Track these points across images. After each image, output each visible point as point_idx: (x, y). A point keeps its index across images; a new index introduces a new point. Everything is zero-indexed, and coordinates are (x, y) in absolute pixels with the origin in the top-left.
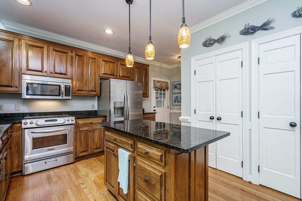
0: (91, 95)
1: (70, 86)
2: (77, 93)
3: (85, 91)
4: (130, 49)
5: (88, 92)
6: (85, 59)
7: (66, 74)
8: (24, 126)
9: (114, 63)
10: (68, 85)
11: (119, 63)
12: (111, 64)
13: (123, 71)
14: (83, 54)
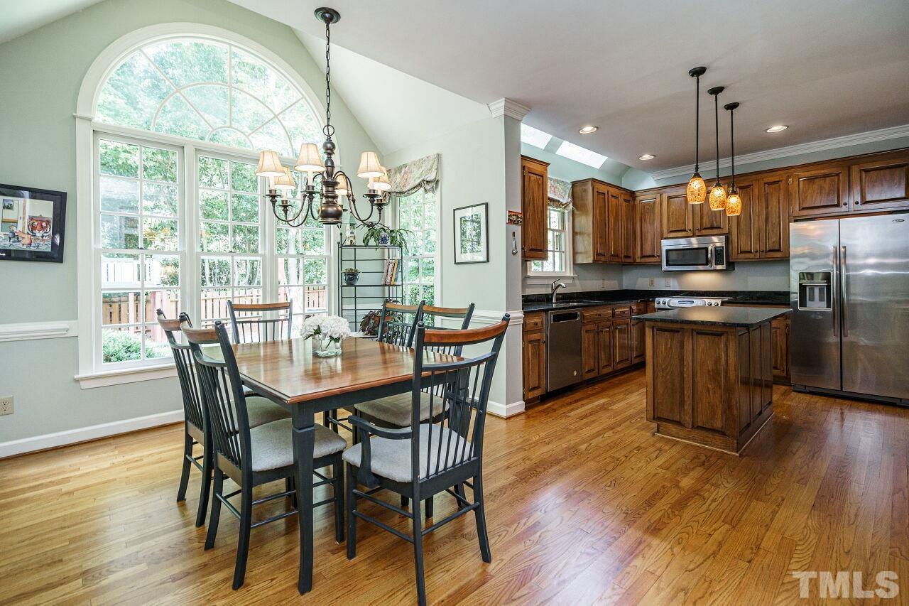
0: (779, 258)
1: (723, 247)
2: (739, 258)
3: (756, 252)
5: (764, 254)
6: (756, 191)
7: (719, 228)
8: (656, 306)
9: (838, 175)
10: (718, 245)
11: (855, 170)
12: (828, 179)
13: (874, 185)
14: (752, 181)
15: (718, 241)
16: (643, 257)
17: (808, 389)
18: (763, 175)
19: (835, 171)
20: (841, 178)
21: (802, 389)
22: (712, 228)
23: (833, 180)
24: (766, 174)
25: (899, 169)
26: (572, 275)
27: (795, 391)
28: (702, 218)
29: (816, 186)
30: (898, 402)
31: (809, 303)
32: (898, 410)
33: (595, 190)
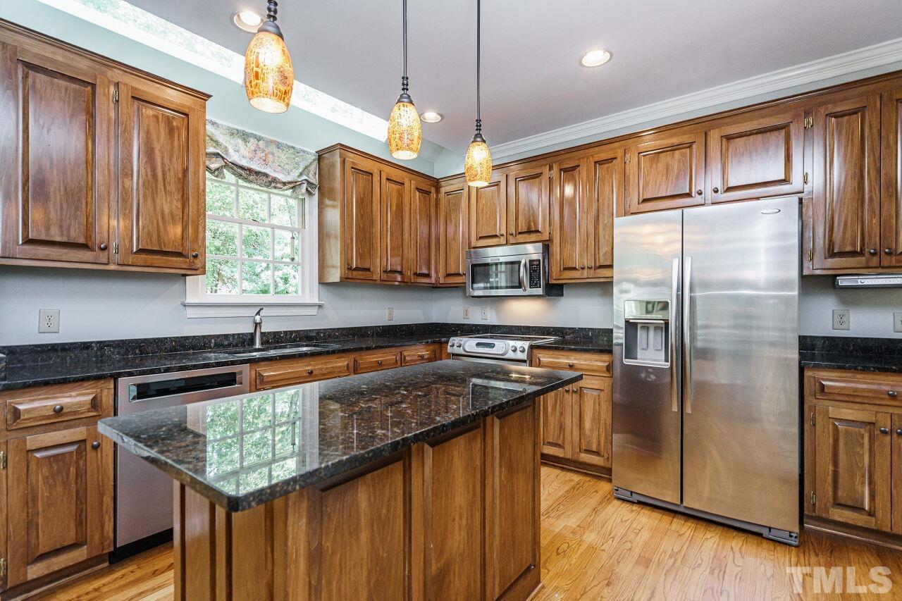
0: (602, 280)
1: (539, 260)
2: (562, 278)
3: (583, 269)
4: (479, 127)
5: (592, 271)
6: (584, 173)
7: (537, 231)
8: (450, 350)
9: (690, 145)
10: (535, 257)
11: (715, 136)
12: (677, 152)
13: (739, 162)
14: (579, 159)
15: (532, 251)
16: (448, 275)
17: (635, 498)
18: (591, 150)
19: (685, 139)
20: (694, 151)
21: (627, 495)
22: (529, 232)
23: (685, 153)
24: (597, 149)
25: (776, 133)
26: (316, 301)
27: (618, 499)
28: (517, 219)
29: (661, 166)
30: (765, 532)
31: (640, 353)
32: (765, 544)
33: (348, 166)
